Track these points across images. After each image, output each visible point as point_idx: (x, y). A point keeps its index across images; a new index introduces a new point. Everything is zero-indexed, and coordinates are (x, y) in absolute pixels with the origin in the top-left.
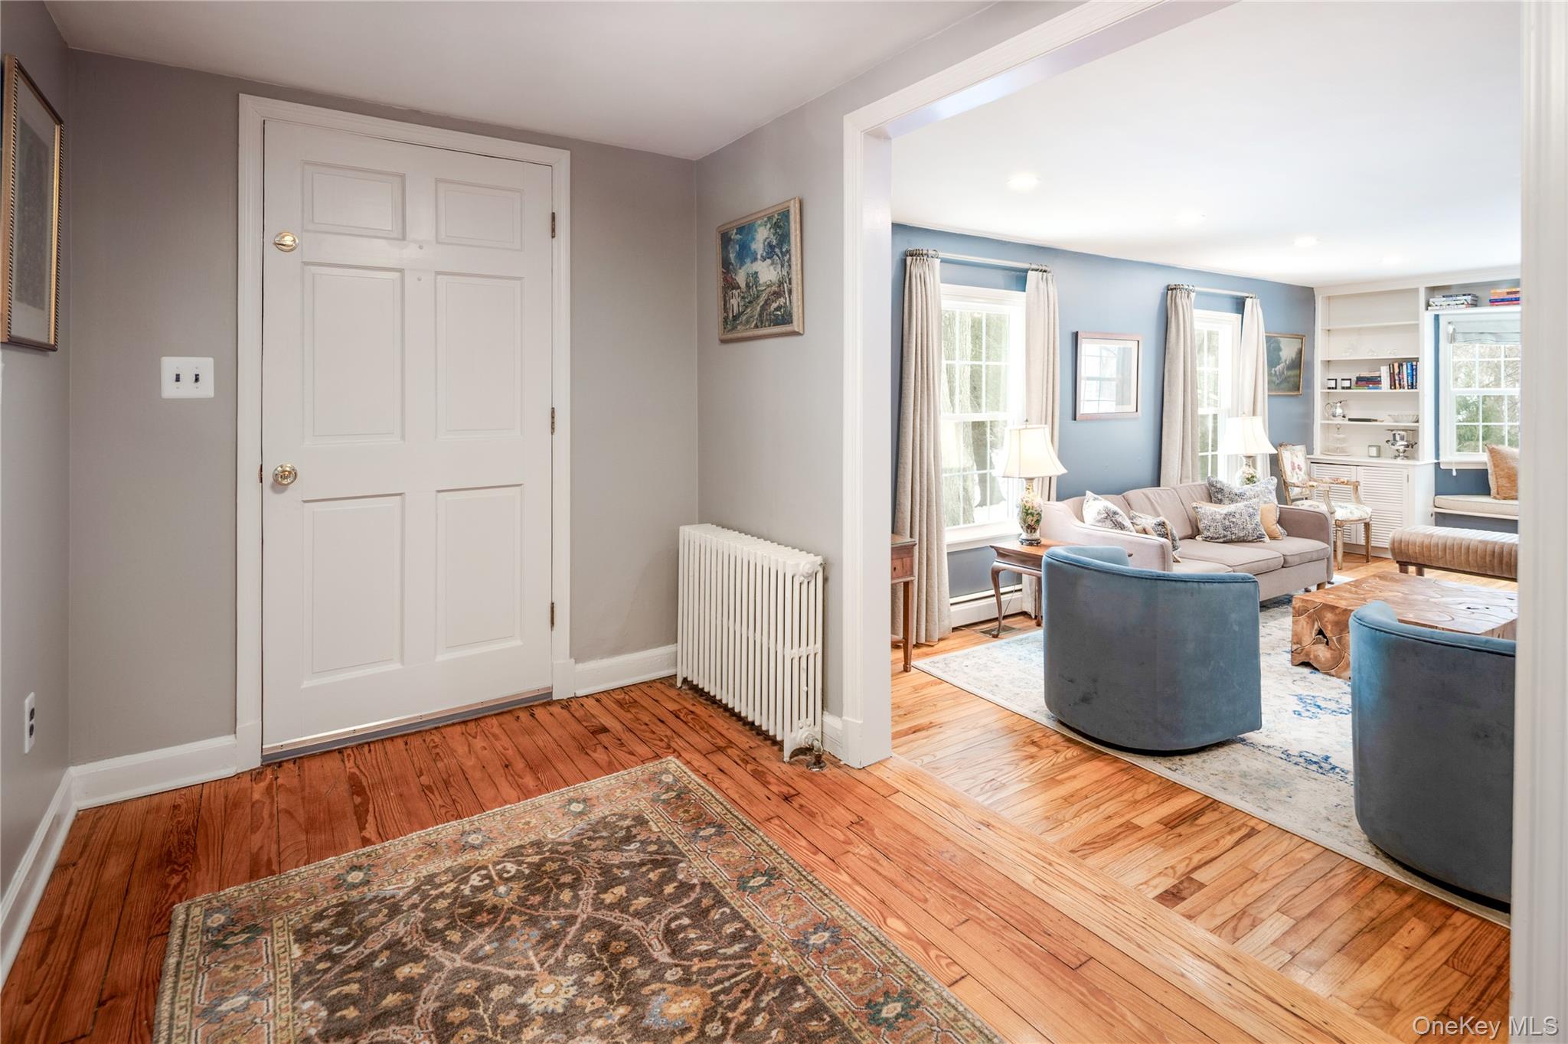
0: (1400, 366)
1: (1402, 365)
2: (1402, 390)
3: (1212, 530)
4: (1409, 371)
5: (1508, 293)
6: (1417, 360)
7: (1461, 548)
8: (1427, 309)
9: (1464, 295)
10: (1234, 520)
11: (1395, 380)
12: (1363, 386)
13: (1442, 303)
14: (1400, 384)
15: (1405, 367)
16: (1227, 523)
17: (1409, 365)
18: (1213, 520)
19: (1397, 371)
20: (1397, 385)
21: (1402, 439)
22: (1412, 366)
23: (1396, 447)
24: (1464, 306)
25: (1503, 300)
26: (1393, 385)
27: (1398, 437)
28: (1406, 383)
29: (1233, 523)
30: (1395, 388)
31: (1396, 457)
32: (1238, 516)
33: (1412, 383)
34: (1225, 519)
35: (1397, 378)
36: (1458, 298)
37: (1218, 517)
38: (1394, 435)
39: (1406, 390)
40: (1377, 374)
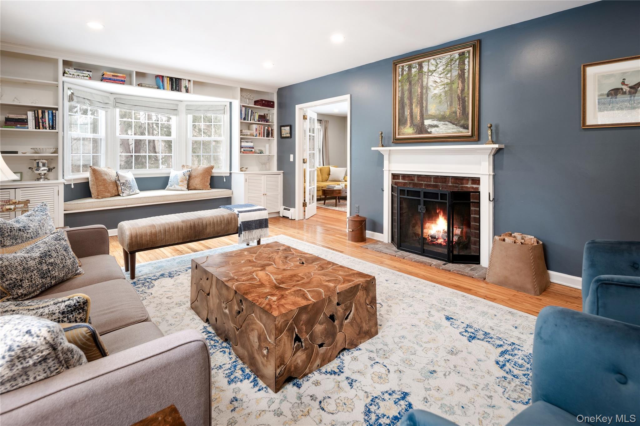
0: (43, 113)
1: (45, 112)
2: (44, 130)
3: (26, 284)
4: (50, 117)
5: (113, 76)
6: (57, 109)
7: (174, 229)
8: (64, 75)
9: (88, 71)
10: (52, 260)
11: (39, 122)
12: (11, 126)
13: (75, 74)
14: (43, 126)
15: (47, 114)
16: (45, 267)
17: (50, 112)
18: (27, 270)
19: (40, 116)
20: (41, 126)
21: (44, 165)
22: (52, 113)
23: (39, 172)
24: (88, 78)
25: (110, 79)
26: (37, 126)
27: (41, 165)
28: (47, 125)
29: (51, 264)
30: (39, 128)
31: (38, 179)
32: (54, 254)
33: (53, 125)
34: (41, 263)
35: (40, 121)
36: (84, 72)
37: (32, 263)
38: (38, 163)
39: (48, 130)
40: (24, 117)
